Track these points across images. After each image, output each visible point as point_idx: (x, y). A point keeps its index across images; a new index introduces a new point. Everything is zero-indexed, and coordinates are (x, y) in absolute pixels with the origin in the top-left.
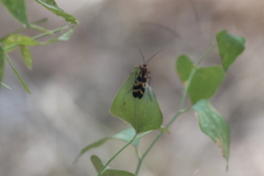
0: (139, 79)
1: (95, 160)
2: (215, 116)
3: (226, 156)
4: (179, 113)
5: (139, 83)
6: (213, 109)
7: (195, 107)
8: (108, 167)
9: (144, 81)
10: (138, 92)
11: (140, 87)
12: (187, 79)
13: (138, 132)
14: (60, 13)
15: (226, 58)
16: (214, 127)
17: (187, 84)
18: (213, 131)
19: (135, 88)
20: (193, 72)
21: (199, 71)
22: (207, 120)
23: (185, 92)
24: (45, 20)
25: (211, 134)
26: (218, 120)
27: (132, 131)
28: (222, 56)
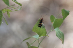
2: (60, 32)
3: (63, 43)
4: (51, 31)
5: (40, 23)
6: (60, 30)
7: (55, 30)
8: (31, 46)
13: (40, 36)
16: (60, 35)
17: (53, 23)
18: (60, 36)
19: (39, 24)
21: (56, 20)
22: (58, 33)
23: (52, 25)
24: (14, 5)
25: (59, 37)
26: (61, 33)
27: (38, 36)
28: (63, 16)
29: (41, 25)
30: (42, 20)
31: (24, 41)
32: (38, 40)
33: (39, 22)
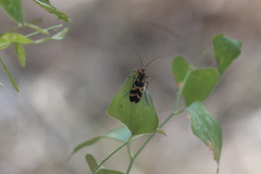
0: (137, 83)
1: (90, 159)
2: (208, 118)
3: (217, 158)
4: (173, 115)
5: (136, 88)
6: (206, 112)
7: (189, 109)
8: (102, 167)
9: (142, 85)
10: (135, 96)
11: (137, 92)
12: (182, 80)
13: (134, 134)
14: (52, 11)
15: (221, 61)
16: (206, 129)
17: (182, 85)
18: (205, 133)
19: (132, 92)
20: (189, 73)
21: (194, 73)
22: (199, 121)
23: (179, 93)
25: (203, 137)
26: (211, 123)
28: (218, 60)
29: (140, 95)
31: (77, 149)
32: (129, 147)
33: (132, 82)
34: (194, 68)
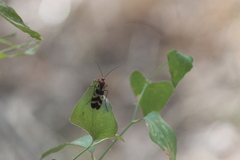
0: (97, 92)
2: (163, 126)
4: (132, 124)
5: (97, 95)
6: (162, 121)
7: (147, 118)
9: (102, 93)
10: (96, 104)
11: (98, 99)
12: (140, 92)
13: (95, 139)
14: (26, 30)
15: (175, 75)
16: (162, 136)
17: (140, 97)
18: (162, 140)
19: (93, 99)
20: (146, 85)
21: (150, 86)
22: (156, 129)
23: (137, 104)
24: (13, 35)
25: (160, 143)
26: (167, 131)
27: (89, 139)
28: (172, 73)
29: (101, 102)
30: (102, 85)
33: (93, 90)
34: (150, 82)
